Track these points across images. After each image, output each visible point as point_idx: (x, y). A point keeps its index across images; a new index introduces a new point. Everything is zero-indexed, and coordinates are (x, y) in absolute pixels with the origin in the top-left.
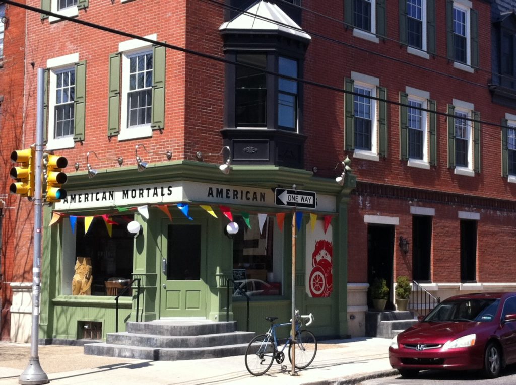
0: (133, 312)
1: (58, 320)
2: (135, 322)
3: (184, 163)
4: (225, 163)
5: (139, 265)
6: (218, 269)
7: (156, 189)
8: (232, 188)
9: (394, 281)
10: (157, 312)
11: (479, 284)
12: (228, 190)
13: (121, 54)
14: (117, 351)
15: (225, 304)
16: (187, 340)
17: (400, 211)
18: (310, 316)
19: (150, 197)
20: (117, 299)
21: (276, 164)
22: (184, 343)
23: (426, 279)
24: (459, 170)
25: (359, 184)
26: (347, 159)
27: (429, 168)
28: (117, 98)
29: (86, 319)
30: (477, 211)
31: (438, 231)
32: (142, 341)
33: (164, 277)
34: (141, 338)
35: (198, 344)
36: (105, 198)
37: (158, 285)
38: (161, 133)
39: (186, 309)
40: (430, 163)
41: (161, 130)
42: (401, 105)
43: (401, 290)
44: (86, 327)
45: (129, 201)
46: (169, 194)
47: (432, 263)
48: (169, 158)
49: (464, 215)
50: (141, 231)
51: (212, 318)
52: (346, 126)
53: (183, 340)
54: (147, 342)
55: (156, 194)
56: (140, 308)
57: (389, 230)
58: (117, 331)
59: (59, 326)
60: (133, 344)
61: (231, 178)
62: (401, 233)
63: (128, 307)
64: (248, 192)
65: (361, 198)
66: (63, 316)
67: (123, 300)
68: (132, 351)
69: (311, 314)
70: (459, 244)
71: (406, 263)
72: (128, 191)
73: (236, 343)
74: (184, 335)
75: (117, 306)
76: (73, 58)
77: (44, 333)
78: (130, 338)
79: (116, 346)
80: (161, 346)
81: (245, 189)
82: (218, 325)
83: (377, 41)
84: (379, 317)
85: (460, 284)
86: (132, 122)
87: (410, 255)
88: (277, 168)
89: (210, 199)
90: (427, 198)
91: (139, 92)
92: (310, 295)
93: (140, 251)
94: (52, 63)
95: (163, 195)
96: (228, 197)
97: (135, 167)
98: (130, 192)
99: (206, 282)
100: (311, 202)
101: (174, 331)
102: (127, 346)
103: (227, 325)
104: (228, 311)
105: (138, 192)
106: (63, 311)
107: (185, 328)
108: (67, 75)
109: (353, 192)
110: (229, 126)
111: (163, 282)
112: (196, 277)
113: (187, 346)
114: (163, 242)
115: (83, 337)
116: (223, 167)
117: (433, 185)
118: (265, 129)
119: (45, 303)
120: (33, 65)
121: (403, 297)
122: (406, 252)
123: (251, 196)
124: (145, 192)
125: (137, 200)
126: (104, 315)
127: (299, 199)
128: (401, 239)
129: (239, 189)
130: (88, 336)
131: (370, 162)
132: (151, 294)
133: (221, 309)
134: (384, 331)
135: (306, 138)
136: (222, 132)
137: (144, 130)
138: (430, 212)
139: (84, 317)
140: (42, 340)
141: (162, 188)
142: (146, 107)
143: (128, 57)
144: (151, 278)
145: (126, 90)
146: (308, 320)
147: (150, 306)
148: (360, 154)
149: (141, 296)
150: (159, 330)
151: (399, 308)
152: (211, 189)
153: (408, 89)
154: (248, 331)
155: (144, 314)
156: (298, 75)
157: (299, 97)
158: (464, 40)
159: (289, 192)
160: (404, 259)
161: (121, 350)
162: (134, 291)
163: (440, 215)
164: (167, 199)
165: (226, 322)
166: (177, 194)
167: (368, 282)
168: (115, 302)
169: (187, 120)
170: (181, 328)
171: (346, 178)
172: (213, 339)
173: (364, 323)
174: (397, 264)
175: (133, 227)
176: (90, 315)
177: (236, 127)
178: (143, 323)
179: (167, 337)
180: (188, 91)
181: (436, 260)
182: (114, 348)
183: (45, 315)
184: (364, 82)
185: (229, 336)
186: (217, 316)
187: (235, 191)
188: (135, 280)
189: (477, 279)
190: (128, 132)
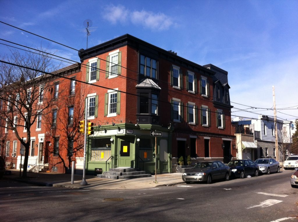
2: (111, 168)
3: (125, 124)
11: (210, 158)
13: (108, 93)
17: (187, 137)
21: (151, 124)
22: (125, 174)
24: (204, 125)
25: (174, 129)
28: (107, 105)
30: (209, 137)
31: (198, 142)
34: (113, 173)
39: (125, 165)
40: (196, 123)
41: (119, 114)
48: (121, 122)
49: (206, 138)
58: (106, 171)
65: (175, 133)
68: (111, 176)
73: (140, 174)
75: (106, 164)
76: (95, 94)
78: (110, 173)
79: (106, 175)
80: (119, 175)
83: (180, 89)
85: (204, 158)
86: (111, 112)
90: (195, 133)
91: (113, 104)
94: (89, 95)
97: (112, 125)
100: (161, 135)
108: (93, 99)
110: (138, 113)
111: (119, 157)
112: (129, 156)
114: (119, 146)
116: (136, 125)
118: (148, 114)
120: (83, 96)
122: (189, 149)
127: (157, 134)
128: (187, 145)
131: (177, 123)
132: (116, 160)
135: (160, 116)
136: (136, 115)
137: (114, 115)
138: (195, 137)
142: (115, 108)
144: (116, 156)
145: (109, 103)
147: (116, 164)
148: (175, 121)
149: (113, 161)
150: (118, 170)
153: (189, 102)
154: (143, 171)
155: (114, 166)
157: (157, 105)
158: (205, 88)
159: (154, 132)
163: (199, 138)
167: (178, 157)
171: (171, 128)
177: (140, 113)
178: (114, 169)
181: (198, 151)
190: (110, 115)
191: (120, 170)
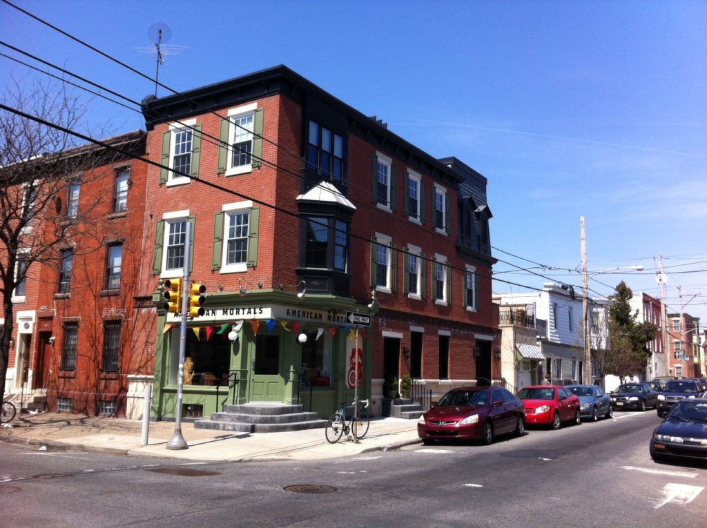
0: (230, 398)
1: (166, 403)
2: (232, 405)
3: (274, 292)
4: (301, 292)
5: (235, 363)
6: (292, 367)
7: (250, 309)
8: (302, 310)
9: (400, 377)
10: (247, 397)
11: (450, 381)
12: (299, 311)
13: (224, 212)
14: (222, 426)
15: (296, 391)
16: (274, 418)
17: (403, 329)
18: (367, 401)
19: (244, 315)
20: (217, 388)
21: (334, 294)
22: (272, 420)
23: (418, 376)
24: (438, 301)
25: (381, 309)
26: (373, 292)
27: (420, 299)
28: (220, 243)
29: (190, 403)
30: (449, 330)
31: (427, 342)
32: (239, 419)
33: (253, 372)
34: (239, 416)
35: (282, 421)
36: (208, 314)
37: (248, 378)
38: (254, 270)
39: (268, 396)
40: (422, 296)
41: (254, 267)
42: (404, 252)
43: (406, 384)
44: (189, 408)
45: (228, 317)
46: (260, 313)
47: (422, 365)
48: (261, 287)
49: (442, 332)
50: (237, 339)
51: (287, 402)
52: (371, 269)
53: (271, 418)
54: (245, 419)
55: (249, 312)
56: (236, 395)
57: (396, 341)
58: (217, 411)
59: (167, 407)
60: (232, 420)
61: (303, 303)
62: (404, 344)
63: (226, 393)
64: (311, 313)
65: (380, 319)
66: (170, 401)
67: (222, 389)
68: (234, 426)
69: (367, 400)
70: (438, 352)
71: (407, 365)
72: (227, 310)
73: (305, 420)
74: (272, 414)
75: (218, 393)
76: (185, 213)
77: (156, 412)
78: (230, 416)
79: (220, 422)
80: (255, 422)
81: (310, 311)
82: (292, 408)
83: (391, 211)
84: (392, 402)
85: (439, 380)
86: (230, 260)
87: (409, 359)
88: (334, 297)
89: (288, 317)
90: (420, 320)
91: (237, 240)
92: (348, 387)
93: (236, 353)
94: (166, 216)
95: (255, 313)
96: (299, 316)
97: (239, 292)
98: (229, 311)
99: (282, 376)
100: (368, 322)
101: (263, 411)
102: (227, 422)
103: (298, 407)
104: (298, 397)
105: (235, 311)
106: (170, 396)
107: (271, 409)
108: (179, 224)
109: (376, 315)
110: (301, 267)
111: (252, 375)
112: (276, 373)
113: (274, 422)
114: (252, 348)
115: (186, 416)
116: (300, 295)
117: (423, 311)
118: (326, 269)
119: (157, 390)
120: (151, 216)
121: (406, 389)
122: (407, 357)
123: (313, 316)
124: (241, 311)
125: (235, 317)
126: (205, 400)
127: (361, 319)
128: (404, 348)
129: (306, 310)
130: (191, 415)
131: (385, 294)
132: (244, 384)
133: (293, 396)
134: (396, 412)
135: (351, 276)
136: (296, 270)
137: (242, 267)
138: (421, 329)
139: (188, 401)
140: (153, 418)
141: (255, 309)
142: (242, 250)
143: (229, 215)
144: (244, 373)
145: (226, 237)
146: (366, 404)
147: (242, 394)
148: (380, 288)
149: (236, 385)
150: (251, 410)
151: (402, 397)
152: (288, 310)
153: (409, 245)
154: (310, 411)
155: (238, 399)
156: (347, 229)
157: (346, 248)
158: (441, 213)
159: (355, 314)
160: (406, 362)
161: (224, 425)
162: (230, 382)
163: (428, 332)
164: (258, 316)
165: (296, 405)
166: (266, 313)
167: (384, 378)
168: (216, 390)
169: (274, 261)
170: (269, 409)
171: (374, 305)
172: (291, 418)
173: (381, 406)
174: (402, 365)
175: (232, 336)
176: (193, 400)
177: (306, 267)
178: (238, 405)
179: (258, 416)
180: (276, 241)
181: (425, 363)
182: (218, 424)
183: (157, 399)
184: (383, 239)
185: (301, 415)
186: (290, 401)
187: (303, 312)
188: (233, 374)
189: (449, 377)
190: (226, 268)
191: (259, 411)
